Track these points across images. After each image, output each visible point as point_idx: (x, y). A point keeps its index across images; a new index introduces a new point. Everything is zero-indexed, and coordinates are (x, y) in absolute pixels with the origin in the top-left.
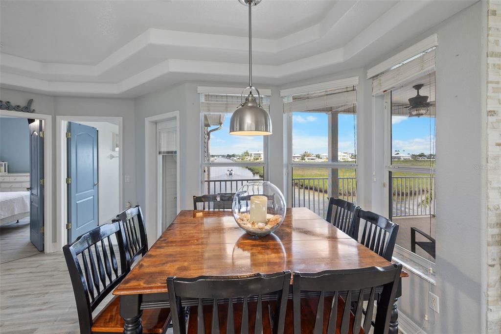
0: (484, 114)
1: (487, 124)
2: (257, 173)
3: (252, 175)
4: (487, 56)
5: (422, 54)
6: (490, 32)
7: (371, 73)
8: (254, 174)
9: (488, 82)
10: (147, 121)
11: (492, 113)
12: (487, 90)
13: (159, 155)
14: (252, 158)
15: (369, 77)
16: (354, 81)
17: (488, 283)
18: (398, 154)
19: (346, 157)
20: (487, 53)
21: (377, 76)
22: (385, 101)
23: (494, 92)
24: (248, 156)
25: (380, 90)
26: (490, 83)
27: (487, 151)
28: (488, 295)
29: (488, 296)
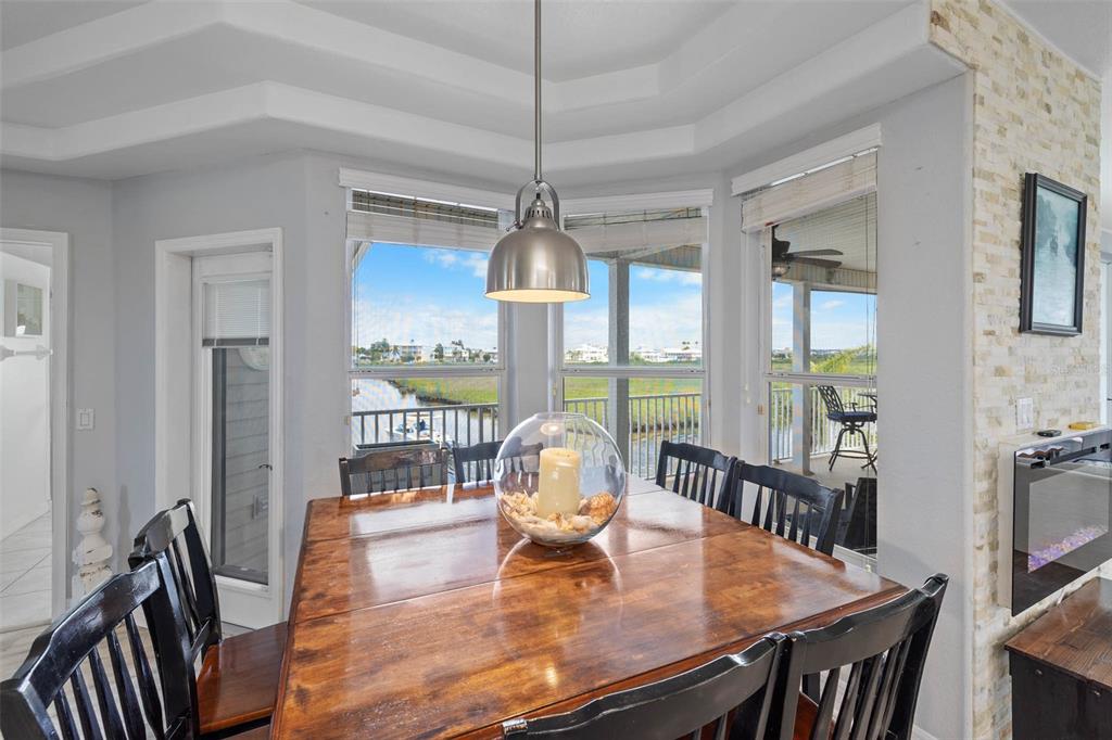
0: (969, 278)
1: (973, 295)
2: (412, 391)
3: (399, 395)
4: (974, 176)
5: (847, 159)
6: (978, 135)
7: (742, 184)
8: (403, 393)
9: (974, 222)
10: (163, 250)
11: (978, 277)
12: (973, 237)
13: (203, 350)
14: (398, 357)
15: (735, 193)
16: (702, 197)
17: (975, 579)
18: (687, 348)
19: (596, 355)
20: (973, 170)
21: (752, 192)
22: (762, 244)
23: (982, 240)
24: (388, 351)
25: (760, 220)
26: (979, 224)
27: (974, 345)
28: (975, 601)
29: (975, 603)
